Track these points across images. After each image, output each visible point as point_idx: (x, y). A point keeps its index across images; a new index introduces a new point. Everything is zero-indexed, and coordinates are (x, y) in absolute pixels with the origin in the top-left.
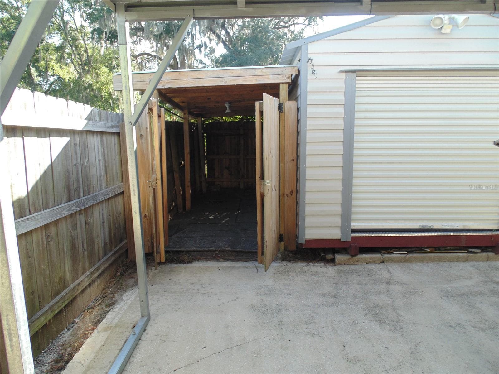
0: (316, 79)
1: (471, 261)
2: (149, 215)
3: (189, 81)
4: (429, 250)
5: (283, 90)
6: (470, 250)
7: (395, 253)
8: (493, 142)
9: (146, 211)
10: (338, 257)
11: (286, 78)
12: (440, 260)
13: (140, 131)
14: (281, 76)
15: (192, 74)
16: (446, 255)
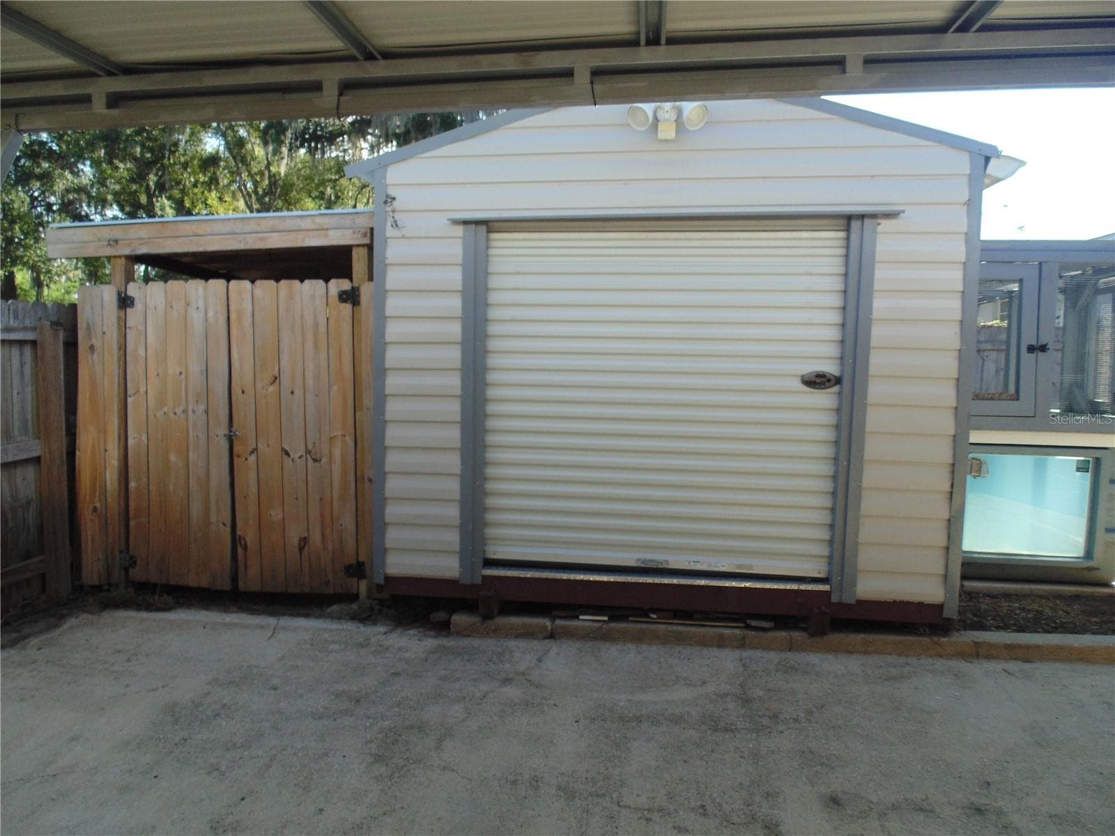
0: (403, 237)
1: (751, 648)
2: (102, 506)
3: (180, 240)
4: (655, 616)
5: (358, 261)
6: (749, 622)
7: (581, 617)
8: (800, 378)
9: (97, 499)
10: (459, 619)
11: (359, 236)
12: (680, 640)
13: (90, 339)
14: (351, 231)
15: (187, 226)
16: (693, 629)
